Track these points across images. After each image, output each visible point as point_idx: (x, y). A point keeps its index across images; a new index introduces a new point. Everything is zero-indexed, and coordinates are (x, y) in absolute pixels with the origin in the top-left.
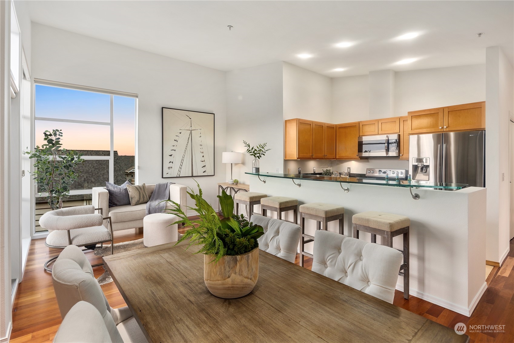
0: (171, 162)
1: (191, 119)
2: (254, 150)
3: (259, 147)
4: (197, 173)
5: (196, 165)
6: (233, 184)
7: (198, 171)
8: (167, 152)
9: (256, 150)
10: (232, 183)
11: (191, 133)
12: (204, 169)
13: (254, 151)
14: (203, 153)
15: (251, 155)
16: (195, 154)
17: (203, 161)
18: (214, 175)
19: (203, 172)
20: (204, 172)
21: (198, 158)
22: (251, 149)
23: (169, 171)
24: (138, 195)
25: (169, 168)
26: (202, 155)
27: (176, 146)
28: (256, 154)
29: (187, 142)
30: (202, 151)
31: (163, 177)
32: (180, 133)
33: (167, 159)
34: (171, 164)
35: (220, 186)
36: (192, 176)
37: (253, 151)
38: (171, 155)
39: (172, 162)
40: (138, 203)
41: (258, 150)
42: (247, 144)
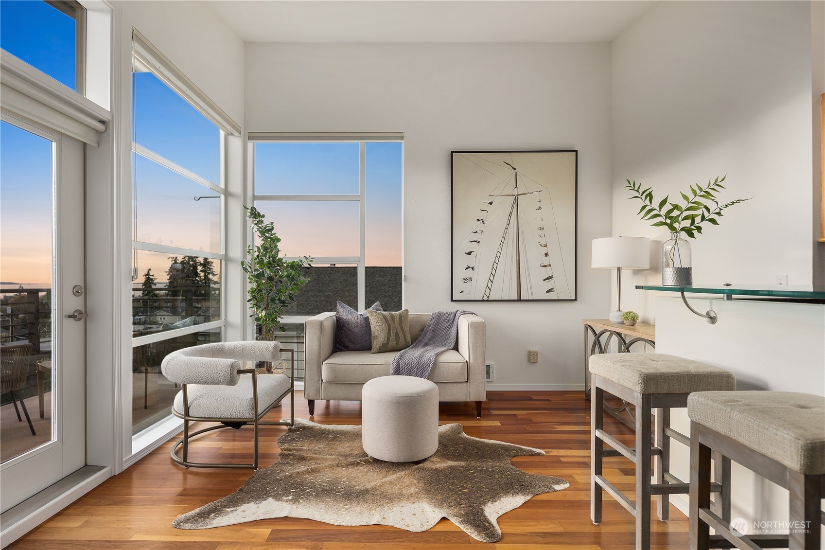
0: (469, 267)
1: (515, 169)
2: (667, 207)
3: (691, 196)
4: (532, 293)
5: (529, 275)
6: (623, 323)
7: (534, 287)
8: (462, 245)
9: (676, 207)
10: (620, 320)
11: (516, 202)
12: (548, 285)
13: (671, 211)
14: (546, 246)
15: (655, 225)
16: (526, 250)
17: (545, 266)
18: (576, 300)
19: (547, 292)
20: (549, 291)
21: (532, 258)
22: (655, 204)
23: (466, 287)
24: (386, 332)
25: (465, 279)
26: (545, 250)
27: (480, 232)
28: (675, 219)
29: (506, 222)
30: (543, 243)
31: (452, 300)
32: (491, 203)
33: (461, 261)
34: (469, 273)
35: (588, 327)
36: (519, 300)
37: (664, 211)
38: (470, 253)
39: (473, 268)
40: (383, 350)
41: (684, 204)
42: (641, 191)
